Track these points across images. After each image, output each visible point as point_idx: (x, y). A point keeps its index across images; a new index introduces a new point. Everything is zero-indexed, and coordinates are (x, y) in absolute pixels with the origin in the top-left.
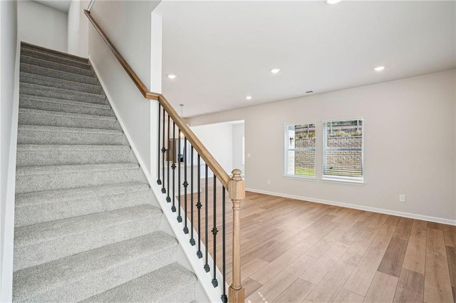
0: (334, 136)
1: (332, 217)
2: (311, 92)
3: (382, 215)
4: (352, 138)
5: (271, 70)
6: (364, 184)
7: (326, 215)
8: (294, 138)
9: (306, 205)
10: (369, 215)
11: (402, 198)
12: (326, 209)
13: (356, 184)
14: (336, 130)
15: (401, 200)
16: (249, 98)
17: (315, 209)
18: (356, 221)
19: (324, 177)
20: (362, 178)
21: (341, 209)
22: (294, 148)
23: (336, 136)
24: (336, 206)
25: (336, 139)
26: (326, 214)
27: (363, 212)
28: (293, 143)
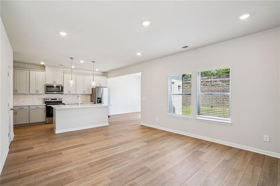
0: (214, 85)
1: (202, 153)
2: (187, 47)
3: (248, 152)
4: (226, 86)
5: (142, 23)
6: (232, 124)
7: (195, 152)
8: (181, 86)
9: (183, 139)
10: (235, 152)
11: (266, 137)
12: (198, 144)
13: (224, 124)
14: (216, 81)
15: (265, 140)
16: (139, 54)
17: (189, 144)
18: (222, 159)
19: (198, 117)
20: (230, 119)
21: (211, 144)
22: (181, 93)
23: (216, 85)
24: (207, 141)
25: (215, 87)
26: (196, 150)
27: (231, 148)
28: (181, 90)
